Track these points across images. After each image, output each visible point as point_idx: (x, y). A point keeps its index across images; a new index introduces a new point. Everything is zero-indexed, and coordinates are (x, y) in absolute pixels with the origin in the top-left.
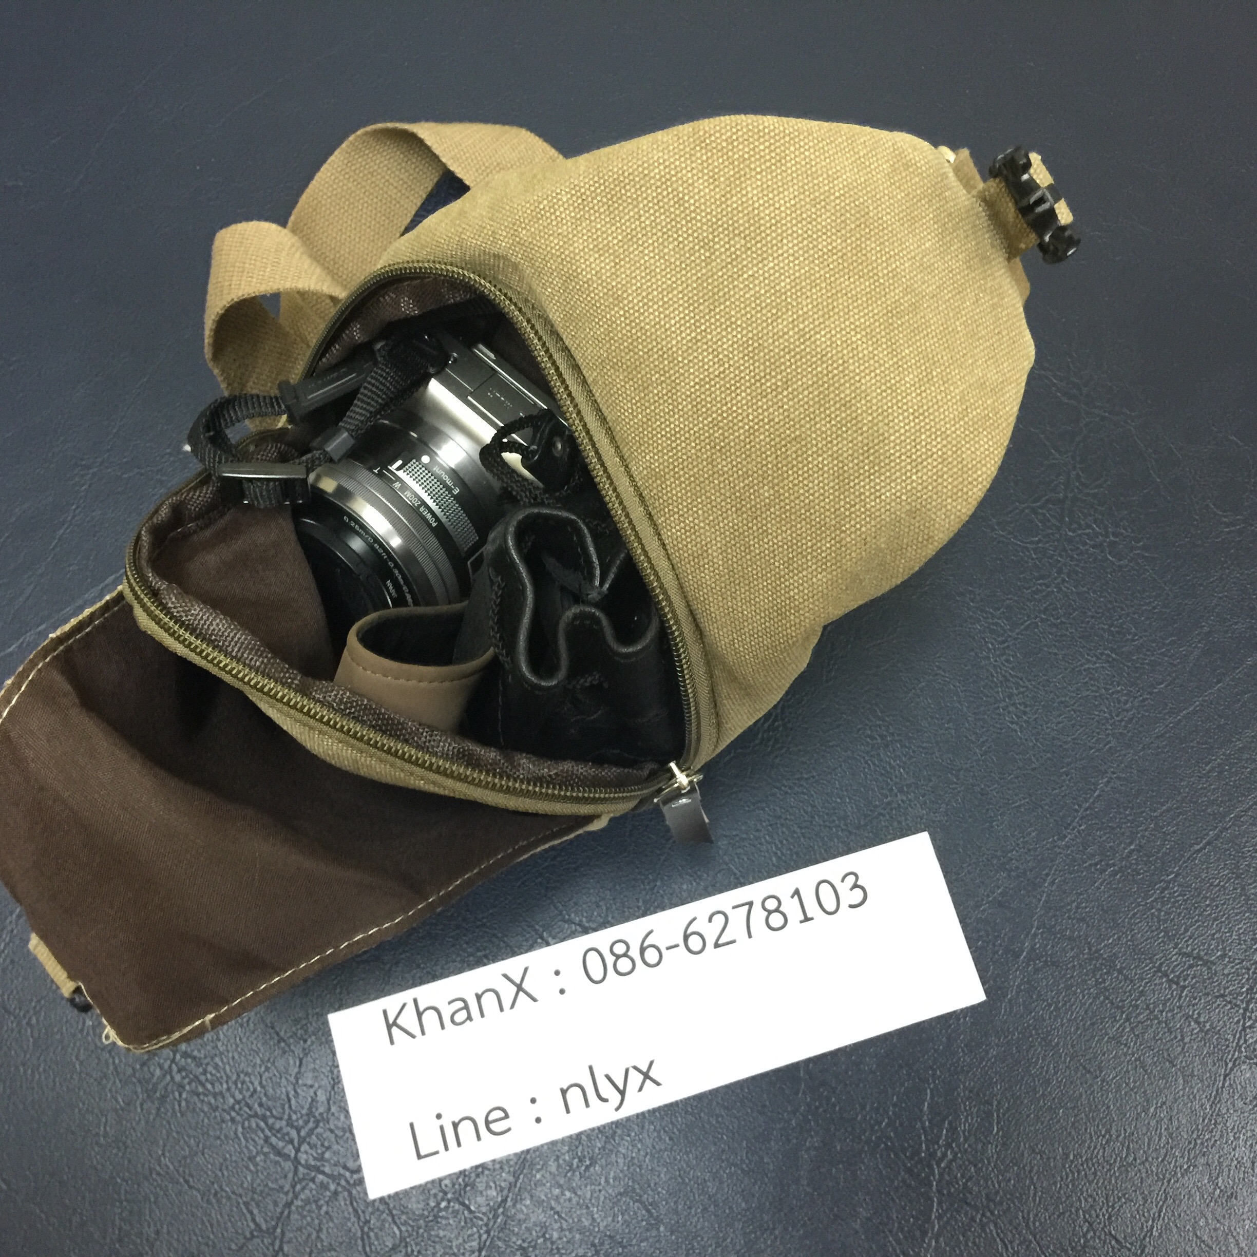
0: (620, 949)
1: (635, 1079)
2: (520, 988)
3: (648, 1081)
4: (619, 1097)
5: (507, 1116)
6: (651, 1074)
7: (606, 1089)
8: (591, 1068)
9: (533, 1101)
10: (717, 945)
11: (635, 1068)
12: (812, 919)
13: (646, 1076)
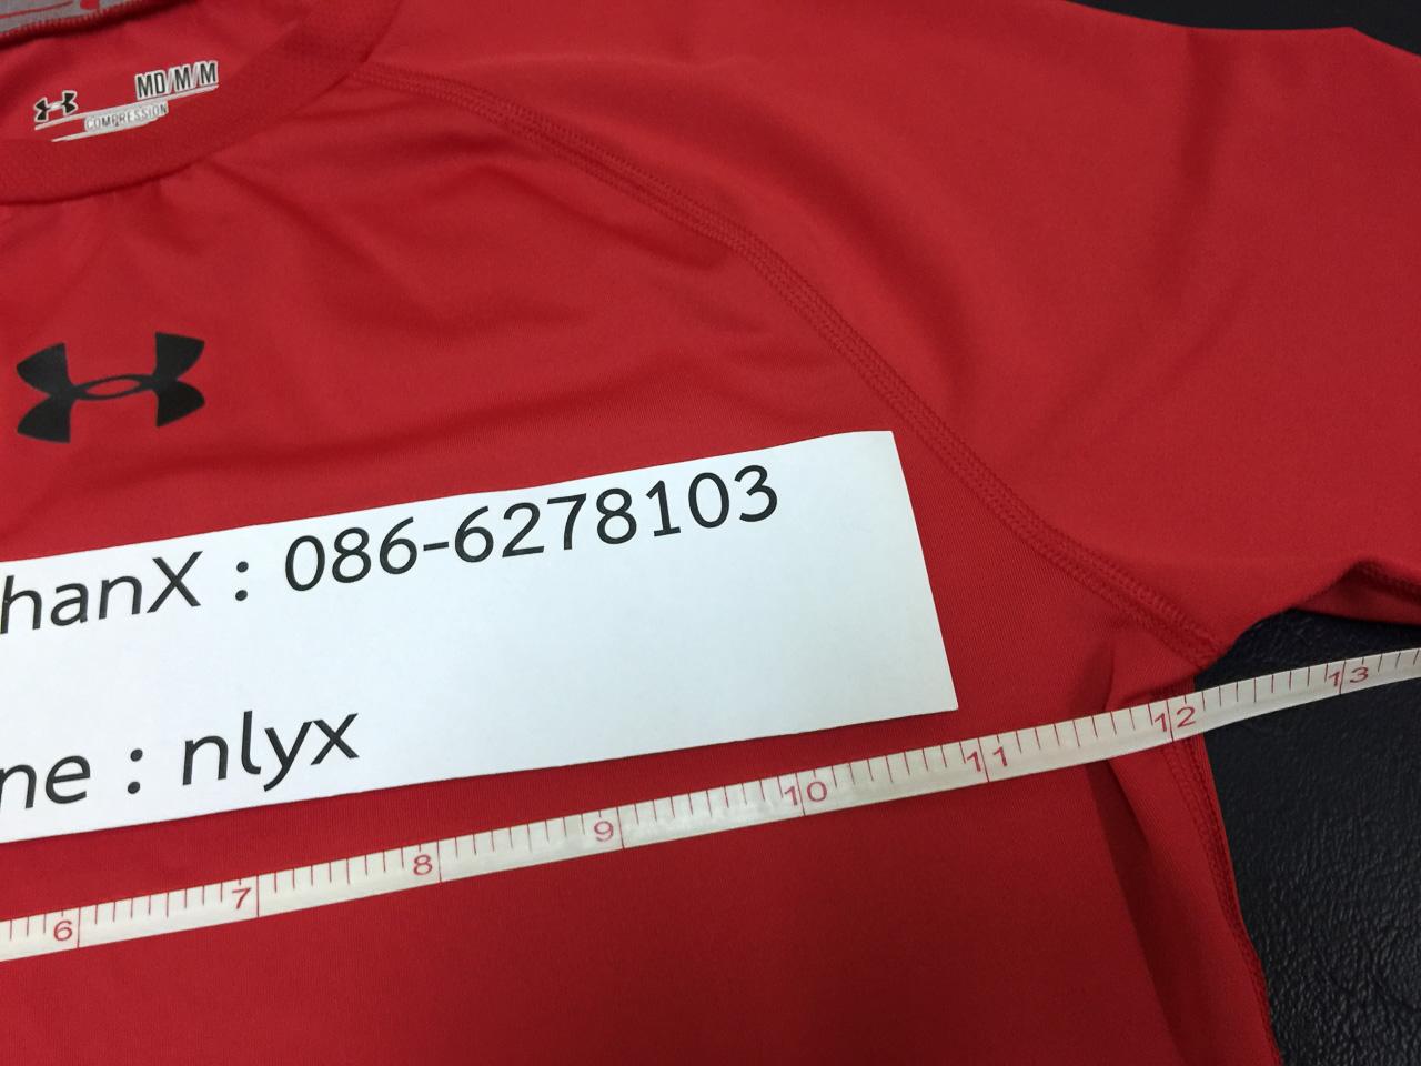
0: (351, 542)
1: (317, 740)
2: (176, 581)
3: (335, 748)
4: (278, 767)
5: (86, 774)
6: (344, 737)
7: (262, 753)
8: (248, 716)
9: (137, 755)
10: (509, 551)
11: (321, 724)
12: (677, 530)
13: (335, 738)
